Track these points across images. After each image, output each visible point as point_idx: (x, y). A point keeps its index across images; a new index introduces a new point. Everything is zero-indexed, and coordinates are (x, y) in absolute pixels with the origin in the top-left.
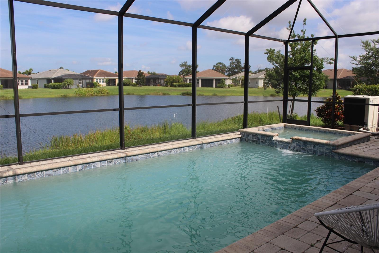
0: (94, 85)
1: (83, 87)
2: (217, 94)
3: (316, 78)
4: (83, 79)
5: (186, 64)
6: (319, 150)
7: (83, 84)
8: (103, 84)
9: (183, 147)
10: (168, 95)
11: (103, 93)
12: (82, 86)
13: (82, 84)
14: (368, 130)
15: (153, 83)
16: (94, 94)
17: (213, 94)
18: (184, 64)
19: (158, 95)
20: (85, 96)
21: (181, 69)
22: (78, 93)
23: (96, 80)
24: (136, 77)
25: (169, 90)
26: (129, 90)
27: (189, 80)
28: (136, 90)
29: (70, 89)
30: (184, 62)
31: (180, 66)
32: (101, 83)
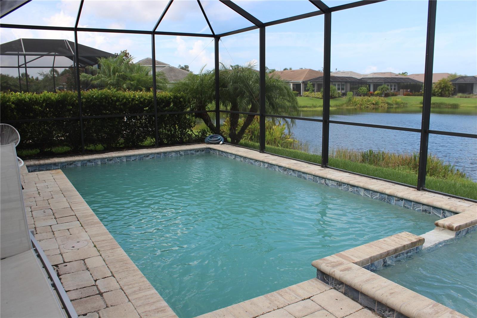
9: (357, 187)
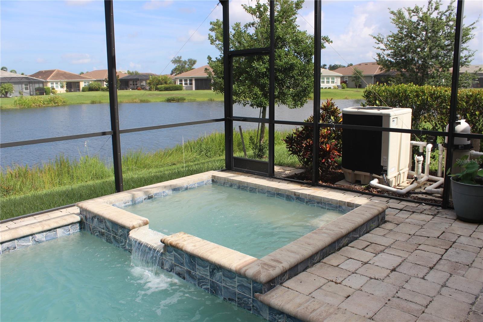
0: (45, 92)
1: (32, 94)
2: (213, 99)
3: (300, 72)
4: (30, 83)
5: (181, 59)
6: (223, 284)
7: (31, 90)
8: (60, 90)
10: (148, 102)
11: (57, 103)
12: (29, 93)
13: (29, 91)
14: (388, 183)
15: (132, 86)
16: (44, 104)
17: (208, 98)
18: (177, 59)
19: (133, 103)
20: (29, 107)
21: (174, 66)
22: (19, 103)
23: (50, 84)
24: (106, 79)
25: (150, 95)
26: (95, 97)
27: (178, 81)
28: (105, 96)
29: (9, 97)
30: (178, 57)
31: (173, 63)
32: (58, 88)
